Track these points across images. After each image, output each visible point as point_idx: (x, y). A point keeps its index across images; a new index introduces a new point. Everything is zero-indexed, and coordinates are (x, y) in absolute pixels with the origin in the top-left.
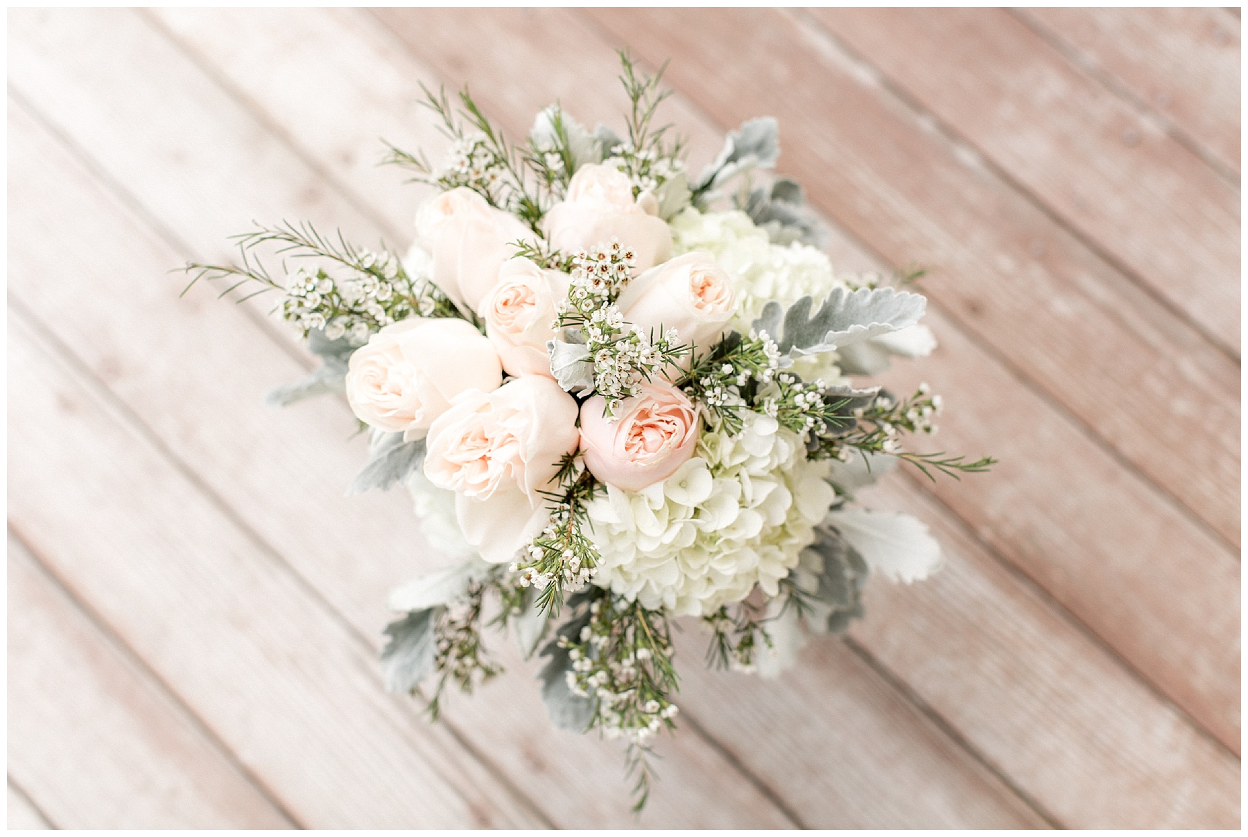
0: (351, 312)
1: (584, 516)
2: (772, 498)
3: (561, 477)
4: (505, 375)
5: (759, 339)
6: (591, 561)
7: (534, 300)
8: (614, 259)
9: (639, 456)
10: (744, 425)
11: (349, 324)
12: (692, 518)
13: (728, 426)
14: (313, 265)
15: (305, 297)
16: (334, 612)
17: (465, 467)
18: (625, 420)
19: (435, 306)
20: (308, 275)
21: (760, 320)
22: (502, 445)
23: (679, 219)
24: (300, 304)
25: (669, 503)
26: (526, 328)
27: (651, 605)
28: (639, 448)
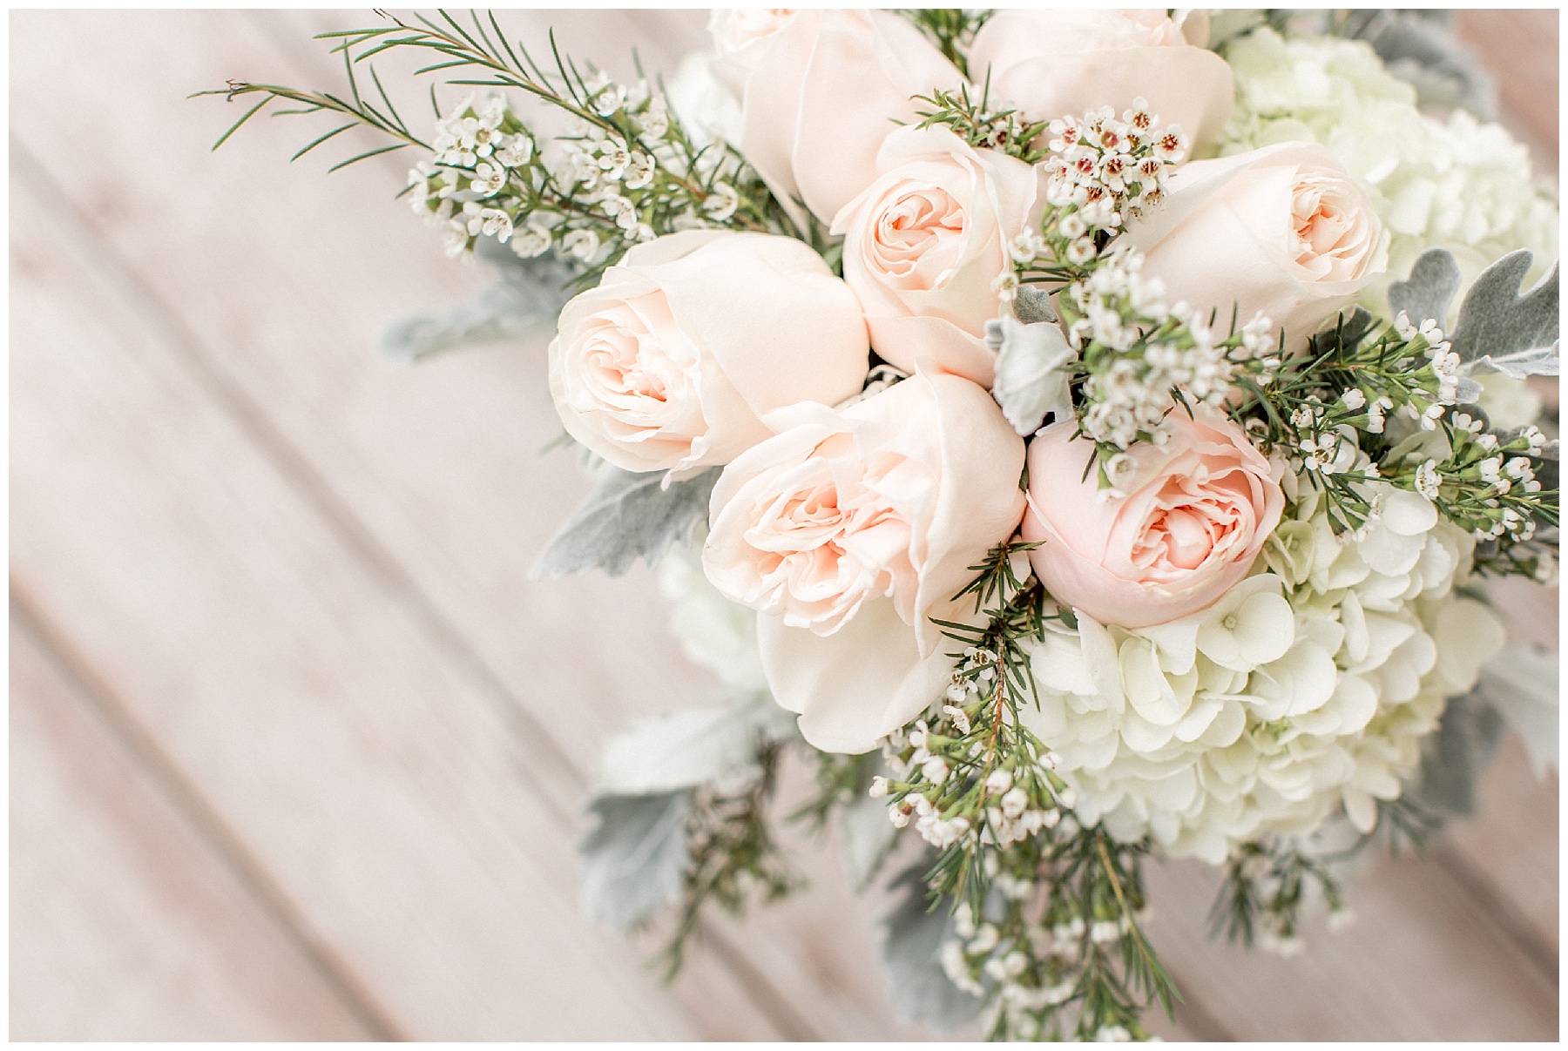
0: (566, 203)
1: (1022, 670)
2: (1401, 654)
3: (980, 589)
4: (875, 359)
5: (1419, 337)
6: (1046, 795)
7: (961, 220)
8: (1138, 148)
9: (1158, 574)
10: (1372, 514)
11: (560, 228)
12: (1241, 693)
13: (1334, 509)
14: (492, 107)
15: (473, 170)
16: (486, 679)
17: (789, 562)
18: (1135, 496)
19: (739, 203)
20: (482, 124)
21: (1407, 284)
22: (869, 526)
23: (1242, 48)
24: (463, 183)
25: (1203, 662)
26: (938, 281)
27: (1125, 833)
28: (1160, 556)
